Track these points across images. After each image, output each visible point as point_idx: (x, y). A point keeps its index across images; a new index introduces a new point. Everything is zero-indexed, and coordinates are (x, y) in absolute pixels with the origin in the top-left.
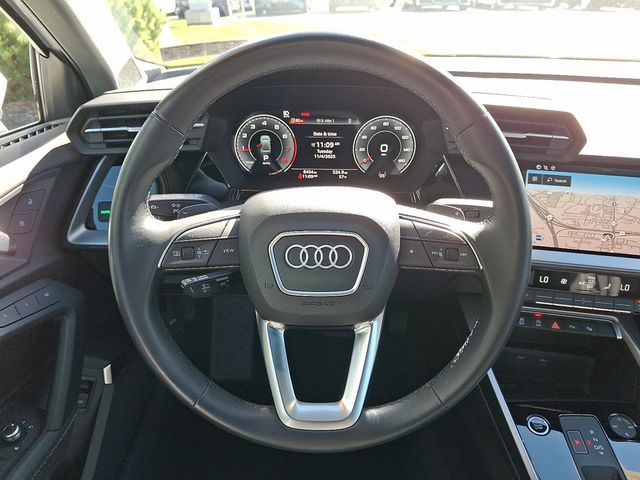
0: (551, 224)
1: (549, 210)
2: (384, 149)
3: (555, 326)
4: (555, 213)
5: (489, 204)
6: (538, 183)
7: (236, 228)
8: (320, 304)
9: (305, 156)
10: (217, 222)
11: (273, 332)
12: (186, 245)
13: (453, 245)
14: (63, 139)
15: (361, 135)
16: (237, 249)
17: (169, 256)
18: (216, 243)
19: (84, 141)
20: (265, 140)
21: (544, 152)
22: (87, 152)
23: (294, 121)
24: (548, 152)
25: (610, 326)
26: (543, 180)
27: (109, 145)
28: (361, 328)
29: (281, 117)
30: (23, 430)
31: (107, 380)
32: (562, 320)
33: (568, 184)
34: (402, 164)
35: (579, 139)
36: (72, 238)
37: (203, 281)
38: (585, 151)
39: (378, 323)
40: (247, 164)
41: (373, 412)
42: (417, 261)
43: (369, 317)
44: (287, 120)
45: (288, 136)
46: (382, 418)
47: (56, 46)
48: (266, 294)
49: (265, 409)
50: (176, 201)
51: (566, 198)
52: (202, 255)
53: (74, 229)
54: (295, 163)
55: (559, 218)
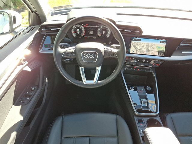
0: (136, 49)
1: (136, 46)
2: (104, 32)
3: (138, 70)
4: (137, 47)
5: (119, 45)
6: (134, 40)
7: (75, 51)
8: (90, 64)
9: (87, 34)
10: (71, 49)
11: (82, 69)
12: (66, 53)
13: (113, 54)
14: (37, 31)
15: (99, 29)
16: (75, 54)
17: (64, 55)
18: (72, 53)
19: (42, 31)
20: (78, 30)
21: (135, 34)
22: (42, 34)
23: (84, 26)
24: (136, 34)
25: (149, 70)
26: (135, 40)
27: (47, 32)
28: (97, 68)
29: (82, 25)
30: (35, 88)
31: (47, 81)
32: (139, 69)
33: (140, 41)
34: (108, 35)
35: (141, 32)
36: (40, 51)
37: (68, 60)
38: (143, 34)
39: (100, 67)
40: (74, 35)
41: (99, 82)
42: (107, 56)
43: (99, 66)
44: (83, 26)
45: (83, 29)
46: (100, 83)
47: (34, 11)
48: (81, 62)
49: (81, 81)
50: (63, 45)
51: (139, 44)
52: (69, 56)
53: (40, 50)
54: (85, 35)
55: (138, 48)
